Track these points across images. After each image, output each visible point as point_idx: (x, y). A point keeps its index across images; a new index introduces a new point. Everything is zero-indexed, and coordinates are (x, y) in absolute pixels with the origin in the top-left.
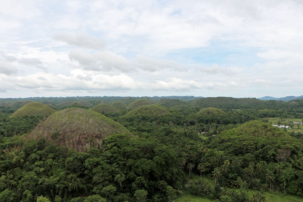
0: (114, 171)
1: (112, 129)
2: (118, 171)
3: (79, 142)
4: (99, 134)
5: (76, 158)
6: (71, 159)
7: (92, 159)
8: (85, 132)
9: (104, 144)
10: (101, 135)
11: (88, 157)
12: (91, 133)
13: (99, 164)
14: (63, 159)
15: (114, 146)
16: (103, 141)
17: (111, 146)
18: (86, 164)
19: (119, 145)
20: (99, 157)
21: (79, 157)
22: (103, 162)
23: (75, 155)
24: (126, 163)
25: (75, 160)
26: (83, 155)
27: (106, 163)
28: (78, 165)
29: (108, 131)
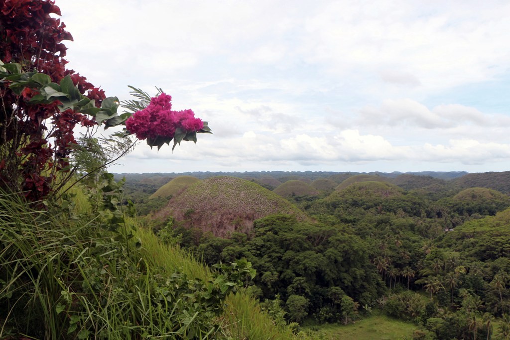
0: (263, 267)
1: (274, 207)
2: (268, 267)
3: (221, 225)
4: (251, 214)
5: (211, 246)
6: (204, 246)
7: (232, 248)
8: (231, 211)
9: (255, 227)
10: (253, 215)
11: (229, 244)
12: (239, 212)
13: (244, 256)
14: (195, 246)
15: (269, 231)
16: (255, 223)
17: (265, 231)
18: (224, 253)
19: (276, 229)
20: (244, 246)
21: (215, 244)
22: (249, 253)
23: (211, 242)
24: (282, 256)
25: (210, 248)
26: (220, 241)
27: (254, 255)
28: (213, 255)
29: (266, 210)
